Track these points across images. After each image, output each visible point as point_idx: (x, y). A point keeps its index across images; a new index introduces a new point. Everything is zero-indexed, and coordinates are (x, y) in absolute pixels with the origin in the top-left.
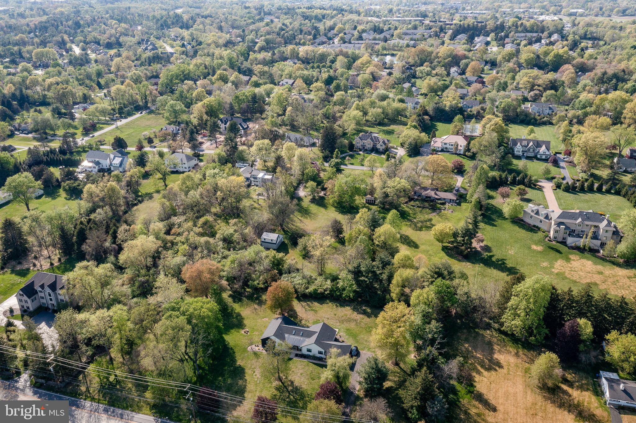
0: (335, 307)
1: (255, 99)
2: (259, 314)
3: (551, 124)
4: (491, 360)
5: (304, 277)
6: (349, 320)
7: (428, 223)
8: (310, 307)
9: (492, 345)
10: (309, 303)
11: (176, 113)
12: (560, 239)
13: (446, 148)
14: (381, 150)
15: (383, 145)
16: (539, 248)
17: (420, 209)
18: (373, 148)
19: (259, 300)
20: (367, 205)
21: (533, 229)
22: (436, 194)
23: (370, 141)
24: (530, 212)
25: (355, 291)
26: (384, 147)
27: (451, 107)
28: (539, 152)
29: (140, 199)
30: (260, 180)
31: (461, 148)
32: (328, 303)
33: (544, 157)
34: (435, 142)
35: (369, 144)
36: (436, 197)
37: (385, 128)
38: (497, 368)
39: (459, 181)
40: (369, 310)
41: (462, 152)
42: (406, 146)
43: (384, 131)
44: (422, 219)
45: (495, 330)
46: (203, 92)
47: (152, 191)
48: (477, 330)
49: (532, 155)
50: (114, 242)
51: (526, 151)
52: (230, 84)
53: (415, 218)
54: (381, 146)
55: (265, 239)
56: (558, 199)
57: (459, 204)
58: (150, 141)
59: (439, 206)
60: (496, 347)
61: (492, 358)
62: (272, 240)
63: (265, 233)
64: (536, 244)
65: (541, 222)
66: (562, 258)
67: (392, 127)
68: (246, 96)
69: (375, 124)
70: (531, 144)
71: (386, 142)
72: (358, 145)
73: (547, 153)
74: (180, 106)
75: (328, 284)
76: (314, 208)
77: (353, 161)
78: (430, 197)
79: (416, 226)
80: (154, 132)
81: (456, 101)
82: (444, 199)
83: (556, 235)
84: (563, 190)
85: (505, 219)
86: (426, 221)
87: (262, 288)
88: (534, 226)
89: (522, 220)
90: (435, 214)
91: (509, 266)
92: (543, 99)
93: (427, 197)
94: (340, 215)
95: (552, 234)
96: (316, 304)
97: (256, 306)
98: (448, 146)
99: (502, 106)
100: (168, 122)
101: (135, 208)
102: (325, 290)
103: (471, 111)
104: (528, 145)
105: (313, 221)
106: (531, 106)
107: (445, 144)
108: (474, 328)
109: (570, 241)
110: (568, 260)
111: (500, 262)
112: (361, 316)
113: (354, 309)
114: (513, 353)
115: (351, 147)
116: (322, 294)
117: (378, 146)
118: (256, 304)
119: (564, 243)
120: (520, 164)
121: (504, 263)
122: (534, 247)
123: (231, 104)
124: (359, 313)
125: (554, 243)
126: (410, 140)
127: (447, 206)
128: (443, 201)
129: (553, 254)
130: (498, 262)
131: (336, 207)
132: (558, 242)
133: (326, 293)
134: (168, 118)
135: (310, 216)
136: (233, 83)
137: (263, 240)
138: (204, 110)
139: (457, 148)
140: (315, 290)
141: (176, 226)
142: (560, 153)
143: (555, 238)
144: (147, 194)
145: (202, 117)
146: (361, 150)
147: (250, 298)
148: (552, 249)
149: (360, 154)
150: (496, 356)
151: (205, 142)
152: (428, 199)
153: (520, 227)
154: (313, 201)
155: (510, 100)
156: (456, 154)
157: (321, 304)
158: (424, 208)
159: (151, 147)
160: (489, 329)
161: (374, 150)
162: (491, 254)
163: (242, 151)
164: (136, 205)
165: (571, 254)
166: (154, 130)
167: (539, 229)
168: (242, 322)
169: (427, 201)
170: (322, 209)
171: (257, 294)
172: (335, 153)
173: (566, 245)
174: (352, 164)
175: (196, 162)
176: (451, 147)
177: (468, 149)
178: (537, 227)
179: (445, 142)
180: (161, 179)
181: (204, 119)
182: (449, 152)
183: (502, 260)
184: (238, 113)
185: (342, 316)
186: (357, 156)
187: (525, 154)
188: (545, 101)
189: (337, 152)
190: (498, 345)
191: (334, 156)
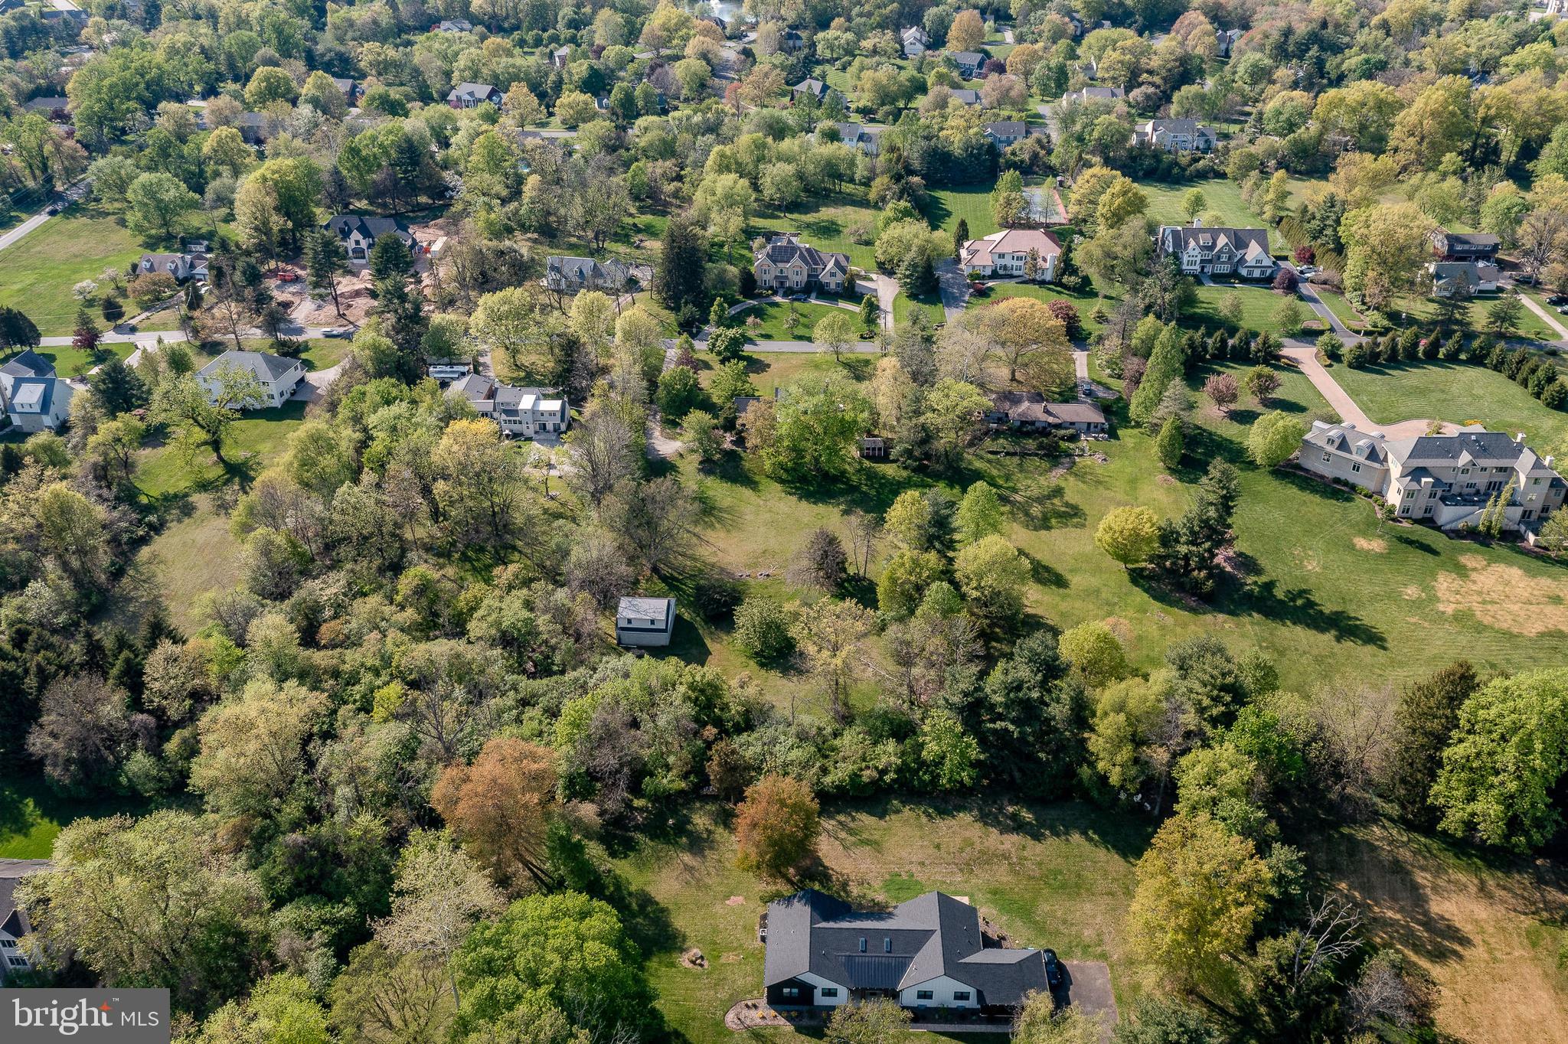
0: (924, 819)
1: (411, 152)
2: (707, 887)
3: (1223, 176)
4: (1429, 923)
5: (802, 737)
6: (987, 858)
7: (1056, 501)
8: (851, 832)
9: (1408, 873)
10: (842, 818)
11: (165, 211)
12: (1419, 514)
13: (1005, 267)
14: (833, 286)
15: (839, 274)
16: (1377, 545)
17: (1016, 460)
18: (808, 283)
19: (690, 835)
20: (867, 463)
21: (1339, 490)
22: (1047, 412)
23: (800, 263)
24: (1321, 442)
25: (976, 764)
26: (840, 278)
27: (967, 147)
28: (1242, 260)
29: (152, 518)
30: (529, 418)
31: (1048, 265)
32: (898, 812)
33: (1257, 274)
34: (973, 253)
35: (796, 272)
36: (1051, 420)
37: (810, 218)
38: (1458, 948)
39: (1081, 365)
40: (1027, 816)
41: (1048, 277)
42: (901, 270)
43: (808, 226)
44: (1035, 492)
45: (1391, 819)
46: (233, 138)
47: (182, 485)
48: (1346, 830)
49: (1224, 269)
50: (136, 704)
51: (1210, 261)
52: (305, 110)
53: (1015, 490)
54: (833, 275)
55: (629, 621)
56: (1353, 393)
57: (1113, 434)
58: (113, 312)
59: (1064, 445)
60: (1422, 878)
61: (1426, 913)
62: (652, 622)
63: (624, 602)
64: (1364, 534)
65: (1356, 468)
66: (1443, 566)
67: (827, 213)
68: (381, 146)
69: (779, 208)
70: (1222, 240)
71: (844, 263)
72: (766, 277)
73: (1267, 262)
74: (173, 189)
75: (889, 753)
76: (720, 491)
77: (767, 327)
78: (1033, 423)
79: (1027, 514)
80: (113, 279)
81: (975, 130)
82: (1073, 424)
83: (1410, 503)
84: (1350, 366)
85: (1251, 465)
86: (1049, 497)
87: (681, 792)
88: (1337, 480)
89: (1298, 467)
90: (1061, 471)
91: (1328, 608)
92: (1174, 109)
93: (1024, 423)
94: (804, 504)
95: (1394, 497)
96: (866, 819)
97: (687, 858)
98: (1008, 261)
99: (1096, 135)
100: (141, 239)
101: (145, 552)
102: (883, 772)
103: (1014, 153)
104: (1214, 244)
105: (734, 533)
106: (1155, 130)
107: (1002, 256)
108: (1336, 826)
109: (1447, 514)
110: (1462, 571)
111: (1299, 602)
112: (1015, 838)
113: (985, 818)
114: (1473, 889)
115: (749, 283)
116: (874, 783)
117: (824, 277)
118: (683, 849)
119: (1428, 521)
120: (1216, 298)
121: (1310, 604)
122: (1361, 543)
123: (336, 172)
124: (1005, 830)
125: (1406, 524)
126: (908, 258)
127: (1085, 441)
128: (1071, 431)
129: (1417, 558)
130: (1293, 600)
131: (782, 481)
132: (1416, 521)
133: (887, 778)
134: (139, 229)
135: (720, 520)
136: (315, 102)
137: (623, 624)
138: (270, 201)
139: (1035, 268)
140: (855, 776)
141: (328, 613)
142: (1285, 258)
143: (1406, 510)
144: (170, 500)
145: (266, 223)
146: (775, 293)
147: (656, 830)
148: (1410, 542)
149: (776, 305)
150: (1438, 907)
151: (296, 300)
152: (1025, 429)
153: (1302, 489)
154: (708, 466)
155: (1113, 118)
156: (1033, 281)
157: (882, 816)
158: (1024, 455)
159: (118, 329)
160: (1375, 822)
161: (814, 288)
162: (1263, 579)
163: (440, 330)
164: (144, 541)
165: (1464, 551)
166: (111, 271)
167: (1353, 488)
168: (667, 925)
169: (1028, 435)
170: (746, 492)
171: (674, 813)
172: (715, 307)
173: (1438, 529)
174: (768, 337)
175: (299, 374)
176: (1016, 263)
177: (1067, 266)
178: (1346, 483)
179: (999, 250)
180: (205, 443)
181: (275, 229)
182: (1011, 277)
183: (1302, 593)
184: (360, 200)
185: (962, 850)
186: (771, 311)
187: (1209, 269)
188: (1178, 114)
189: (720, 305)
190: (1423, 869)
191: (713, 317)
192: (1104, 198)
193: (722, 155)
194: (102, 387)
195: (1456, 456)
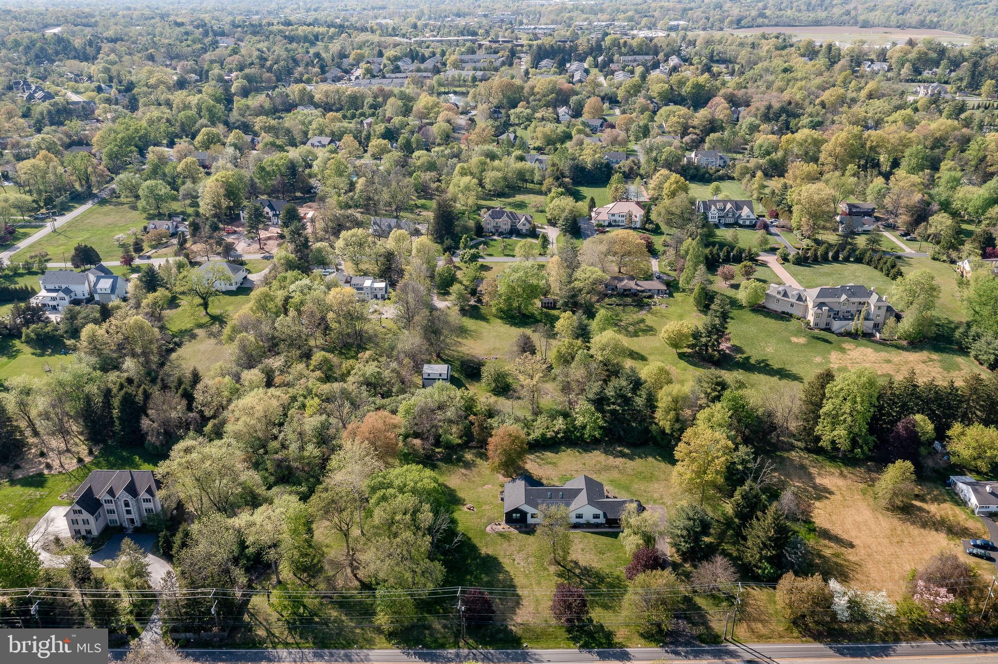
0: (577, 454)
1: (292, 168)
2: (474, 482)
3: (733, 178)
4: (815, 487)
5: (517, 420)
6: (607, 468)
7: (642, 325)
8: (542, 459)
9: (807, 469)
10: (538, 454)
11: (159, 199)
12: (823, 326)
13: (615, 221)
14: (524, 231)
15: (528, 224)
16: (802, 340)
17: (621, 308)
18: (511, 229)
19: (464, 462)
20: (545, 310)
21: (785, 316)
22: (637, 285)
23: (507, 219)
24: (775, 294)
25: (601, 428)
26: (528, 226)
27: (594, 163)
28: (740, 216)
29: (176, 340)
30: (369, 291)
31: (637, 219)
32: (564, 451)
33: (748, 223)
34: (598, 214)
35: (504, 223)
36: (639, 288)
37: (510, 200)
38: (828, 495)
39: (655, 265)
40: (626, 451)
41: (638, 225)
42: (561, 222)
43: (510, 204)
44: (631, 320)
45: (801, 449)
46: (194, 163)
47: (189, 326)
48: (778, 453)
49: (731, 221)
50: (190, 408)
51: (723, 217)
52: (230, 150)
53: (621, 321)
54: (524, 225)
55: (429, 375)
56: (794, 275)
57: (671, 295)
58: (138, 248)
59: (646, 300)
60: (813, 470)
61: (814, 484)
62: (440, 375)
63: (426, 366)
64: (796, 336)
65: (792, 305)
66: (834, 348)
67: (519, 198)
68: (277, 165)
69: (494, 195)
70: (729, 206)
71: (530, 219)
72: (489, 227)
73: (752, 217)
74: (164, 189)
75: (560, 423)
76: (470, 323)
77: (490, 250)
78: (630, 290)
79: (627, 330)
80: (135, 234)
81: (598, 155)
82: (650, 290)
83: (818, 321)
84: (794, 263)
85: (741, 307)
86: (638, 323)
87: (459, 445)
88: (783, 313)
89: (765, 307)
90: (644, 312)
91: (776, 367)
92: (706, 146)
93: (625, 290)
94: (513, 328)
95: (811, 318)
96: (548, 454)
97: (463, 471)
98: (616, 218)
99: (663, 157)
100: (145, 215)
101: (174, 356)
102: (557, 433)
103: (620, 168)
104: (725, 208)
105: (478, 341)
106: (696, 156)
107: (613, 215)
108: (774, 452)
109: (837, 325)
110: (843, 350)
111: (762, 365)
112: (621, 459)
113: (606, 452)
114: (837, 474)
115: (480, 230)
116: (552, 438)
117: (519, 226)
118: (461, 467)
119: (828, 329)
120: (725, 234)
121: (768, 365)
122: (794, 340)
123: (252, 180)
124: (616, 456)
125: (816, 331)
126: (564, 215)
127: (656, 299)
128: (649, 294)
129: (822, 345)
130: (759, 363)
131: (501, 318)
132: (822, 330)
133: (559, 436)
134: (144, 210)
135: (470, 335)
136: (235, 146)
137: (425, 376)
138: (222, 191)
139: (631, 221)
140: (543, 435)
141: (277, 373)
142: (764, 216)
143: (816, 324)
144: (182, 333)
145: (219, 203)
146: (494, 235)
147: (448, 460)
148: (818, 339)
149: (495, 240)
150: (818, 481)
151: (236, 242)
152: (626, 293)
153: (766, 317)
154: (463, 312)
155: (672, 148)
156: (630, 228)
157: (557, 453)
158: (625, 305)
159: (140, 257)
160: (793, 450)
161: (514, 232)
162: (745, 355)
163: (319, 251)
164: (172, 350)
165: (844, 342)
166: (134, 229)
167: (791, 315)
168: (455, 496)
169: (627, 296)
170: (483, 324)
171: (456, 453)
172: (463, 240)
173: (833, 332)
174: (491, 255)
175: (244, 274)
176: (621, 219)
177: (647, 219)
178: (788, 314)
179: (612, 212)
180: (201, 305)
181: (224, 206)
182: (619, 226)
183: (763, 361)
184: (263, 195)
185: (595, 465)
186: (492, 243)
187: (722, 221)
188: (709, 149)
189: (465, 239)
190: (814, 467)
191: (461, 245)
192: (667, 185)
193: (463, 168)
194: (144, 279)
195: (839, 297)
